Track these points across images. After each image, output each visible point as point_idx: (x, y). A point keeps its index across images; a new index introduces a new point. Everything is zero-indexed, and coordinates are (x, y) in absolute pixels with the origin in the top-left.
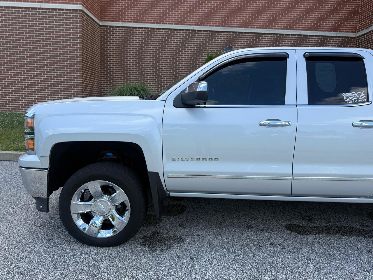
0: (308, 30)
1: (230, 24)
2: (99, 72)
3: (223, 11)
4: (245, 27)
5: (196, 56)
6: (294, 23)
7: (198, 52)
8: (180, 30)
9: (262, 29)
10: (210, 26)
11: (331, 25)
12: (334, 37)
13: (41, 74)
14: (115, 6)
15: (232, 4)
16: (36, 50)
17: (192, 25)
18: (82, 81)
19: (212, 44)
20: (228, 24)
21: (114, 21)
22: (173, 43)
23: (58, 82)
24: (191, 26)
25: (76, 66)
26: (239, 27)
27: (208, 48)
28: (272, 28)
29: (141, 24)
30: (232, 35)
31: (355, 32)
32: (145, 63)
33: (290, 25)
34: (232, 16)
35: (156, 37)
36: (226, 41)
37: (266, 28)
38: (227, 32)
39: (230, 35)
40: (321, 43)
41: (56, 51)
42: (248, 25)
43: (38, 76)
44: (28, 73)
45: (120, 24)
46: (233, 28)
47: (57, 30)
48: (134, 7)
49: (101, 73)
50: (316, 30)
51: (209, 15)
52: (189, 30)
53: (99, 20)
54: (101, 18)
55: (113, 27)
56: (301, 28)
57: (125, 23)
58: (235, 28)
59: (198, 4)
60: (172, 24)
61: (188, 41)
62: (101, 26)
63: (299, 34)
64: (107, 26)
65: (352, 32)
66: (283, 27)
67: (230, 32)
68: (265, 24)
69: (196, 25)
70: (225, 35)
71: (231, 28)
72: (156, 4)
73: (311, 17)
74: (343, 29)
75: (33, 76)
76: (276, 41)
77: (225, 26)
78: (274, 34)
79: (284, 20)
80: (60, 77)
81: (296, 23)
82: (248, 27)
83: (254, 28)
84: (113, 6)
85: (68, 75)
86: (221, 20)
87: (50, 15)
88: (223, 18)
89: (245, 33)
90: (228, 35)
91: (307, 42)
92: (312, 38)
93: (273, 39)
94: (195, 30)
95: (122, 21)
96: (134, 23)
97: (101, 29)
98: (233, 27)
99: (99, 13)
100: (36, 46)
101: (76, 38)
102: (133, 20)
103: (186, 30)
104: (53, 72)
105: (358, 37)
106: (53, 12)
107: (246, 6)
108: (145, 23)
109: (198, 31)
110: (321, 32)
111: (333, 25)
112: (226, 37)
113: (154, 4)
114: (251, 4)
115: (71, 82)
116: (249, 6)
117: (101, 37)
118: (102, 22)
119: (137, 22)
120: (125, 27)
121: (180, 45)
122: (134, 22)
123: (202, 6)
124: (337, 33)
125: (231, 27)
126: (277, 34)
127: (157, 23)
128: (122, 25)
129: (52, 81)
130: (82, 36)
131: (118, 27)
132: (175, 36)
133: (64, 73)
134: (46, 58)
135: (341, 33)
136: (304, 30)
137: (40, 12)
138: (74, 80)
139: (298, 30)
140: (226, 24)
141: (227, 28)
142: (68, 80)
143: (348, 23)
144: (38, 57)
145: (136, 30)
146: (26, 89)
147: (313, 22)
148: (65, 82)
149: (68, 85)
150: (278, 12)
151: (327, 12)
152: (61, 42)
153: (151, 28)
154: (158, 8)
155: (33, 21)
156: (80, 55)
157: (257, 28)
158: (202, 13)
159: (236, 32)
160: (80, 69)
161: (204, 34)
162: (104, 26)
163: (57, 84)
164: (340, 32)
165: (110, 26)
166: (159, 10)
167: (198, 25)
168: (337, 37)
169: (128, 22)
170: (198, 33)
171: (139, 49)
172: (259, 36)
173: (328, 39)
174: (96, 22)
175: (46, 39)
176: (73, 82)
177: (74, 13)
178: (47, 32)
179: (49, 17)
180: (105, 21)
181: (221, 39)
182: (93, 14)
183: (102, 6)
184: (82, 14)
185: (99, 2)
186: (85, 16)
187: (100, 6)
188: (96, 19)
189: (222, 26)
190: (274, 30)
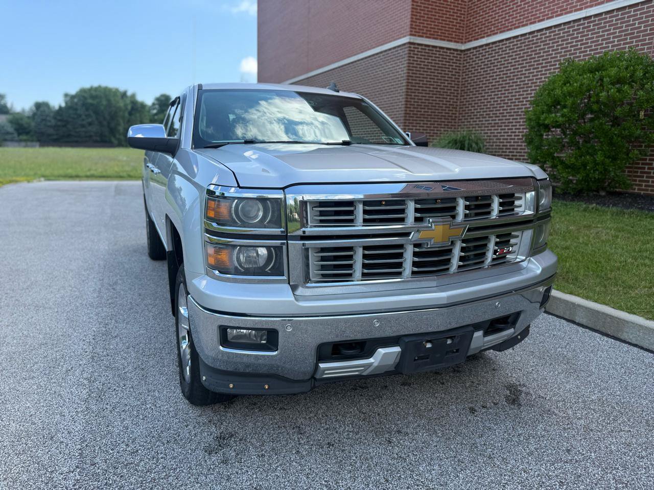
17: (586, 7)
19: (622, 36)
21: (477, 39)
22: (551, 52)
24: (582, 11)
29: (509, 32)
47: (390, 74)
49: (458, 120)
52: (579, 20)
54: (465, 39)
55: (475, 48)
57: (490, 38)
60: (553, 17)
61: (576, 42)
62: (464, 51)
64: (469, 49)
69: (591, 6)
70: (651, 6)
84: (479, 16)
87: (387, 57)
94: (590, 17)
95: (487, 36)
96: (501, 34)
97: (464, 55)
101: (402, 80)
102: (500, 29)
103: (574, 21)
108: (515, 28)
109: (596, 16)
117: (463, 67)
119: (504, 31)
120: (489, 44)
121: (561, 52)
127: (531, 23)
128: (486, 42)
130: (409, 76)
131: (483, 46)
145: (502, 45)
152: (392, 88)
153: (522, 35)
155: (376, 69)
156: (404, 101)
162: (467, 50)
167: (596, 5)
169: (494, 34)
170: (595, 21)
171: (503, 74)
174: (449, 49)
175: (382, 88)
177: (403, 49)
178: (384, 78)
179: (386, 60)
180: (468, 42)
181: (642, 18)
182: (441, 39)
183: (467, 21)
184: (410, 47)
185: (463, 16)
186: (418, 48)
187: (465, 23)
188: (452, 43)
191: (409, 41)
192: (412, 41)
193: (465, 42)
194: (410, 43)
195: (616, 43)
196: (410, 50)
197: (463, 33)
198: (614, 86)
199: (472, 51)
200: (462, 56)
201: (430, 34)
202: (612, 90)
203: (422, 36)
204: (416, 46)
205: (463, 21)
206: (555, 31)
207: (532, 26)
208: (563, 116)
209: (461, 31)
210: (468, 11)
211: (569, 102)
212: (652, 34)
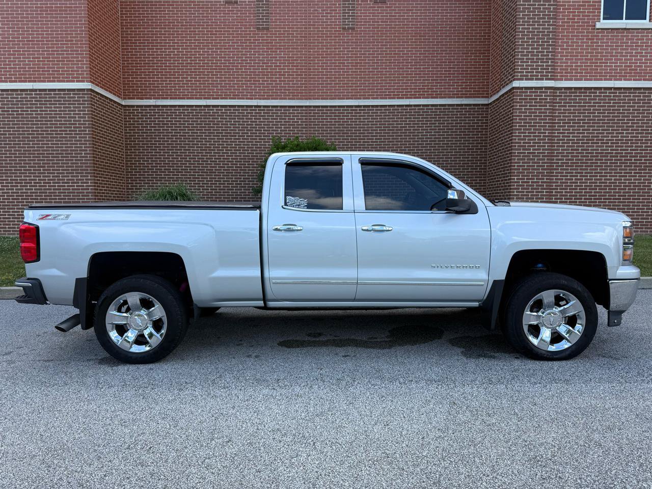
0: (420, 98)
1: (310, 96)
2: (123, 172)
3: (298, 78)
5: (264, 142)
6: (399, 89)
7: (266, 136)
8: (239, 106)
9: (355, 100)
10: (280, 99)
11: (453, 88)
12: (458, 105)
13: (36, 180)
14: (143, 78)
15: (309, 66)
16: (28, 147)
17: (255, 99)
18: (95, 186)
19: (286, 125)
20: (307, 96)
21: (142, 99)
22: (229, 126)
23: (60, 189)
24: (254, 101)
25: (85, 167)
26: (322, 99)
27: (281, 130)
28: (369, 98)
29: (181, 100)
30: (312, 110)
31: (488, 97)
32: (190, 156)
33: (395, 92)
34: (311, 84)
35: (204, 118)
36: (305, 119)
37: (360, 99)
38: (306, 107)
39: (310, 110)
40: (440, 115)
41: (56, 147)
42: (334, 95)
43: (31, 183)
44: (17, 180)
45: (152, 102)
46: (313, 101)
47: (56, 117)
48: (171, 78)
49: (126, 172)
50: (432, 98)
51: (278, 84)
52: (251, 106)
53: (121, 98)
54: (124, 95)
55: (141, 106)
56: (410, 95)
57: (159, 100)
58: (317, 101)
59: (262, 69)
60: (226, 99)
61: (251, 122)
62: (125, 106)
63: (408, 104)
64: (133, 106)
65: (483, 97)
66: (385, 95)
67: (310, 107)
68: (359, 92)
69: (260, 99)
70: (304, 110)
71: (311, 101)
72: (201, 72)
73: (423, 80)
74: (470, 94)
75: (25, 183)
76: (376, 116)
77: (302, 99)
78: (373, 106)
79: (384, 86)
80: (62, 183)
81: (402, 89)
82: (335, 99)
83: (344, 99)
84: (140, 78)
85: (74, 180)
86: (296, 90)
87: (46, 98)
88: (299, 87)
89: (331, 106)
90: (307, 110)
91: (421, 115)
92: (427, 109)
93: (372, 113)
94: (260, 106)
95: (154, 98)
96: (172, 100)
97: (124, 110)
98: (314, 99)
99: (121, 89)
100: (28, 141)
101: (84, 127)
102: (170, 95)
103: (247, 106)
104: (53, 177)
105: (491, 104)
106: (51, 94)
107: (330, 69)
108: (188, 98)
109: (265, 106)
110: (438, 100)
111: (455, 88)
113: (199, 72)
114: (337, 66)
115: (79, 189)
116: (334, 69)
117: (125, 121)
118: (125, 100)
119: (176, 98)
120: (159, 106)
121: (239, 127)
122: (171, 98)
123: (267, 72)
124: (461, 99)
125: (310, 99)
126: (377, 106)
127: (205, 98)
128: (154, 104)
129: (51, 189)
130: (93, 124)
131: (150, 106)
132: (231, 116)
133: (69, 176)
134: (42, 157)
135: (467, 99)
136: (415, 98)
137: (32, 94)
138: (83, 186)
139: (406, 98)
140: (304, 96)
141: (305, 101)
142: (74, 186)
143: (477, 85)
144: (30, 157)
145: (174, 110)
146: (14, 202)
147: (426, 86)
148: (70, 189)
149: (74, 193)
150: (376, 75)
151: (445, 71)
152: (62, 134)
153: (196, 106)
154: (205, 78)
155: (23, 108)
156: (90, 150)
157: (347, 99)
158: (268, 81)
159: (318, 107)
160: (90, 170)
161: (273, 110)
162: (129, 106)
163: (59, 193)
164: (466, 97)
165: (138, 106)
166: (206, 81)
167: (263, 99)
168: (462, 105)
169: (163, 98)
170: (264, 110)
171: (180, 136)
172: (351, 110)
173: (449, 109)
174: (115, 102)
175: (41, 131)
176: (82, 189)
177: (80, 94)
178: (43, 121)
179: (45, 101)
180: (129, 98)
181: (299, 116)
182: (109, 91)
183: (124, 78)
185: (120, 73)
186: (97, 97)
187: (122, 79)
189: (298, 99)
190: (372, 100)
191: (90, 87)
192: (93, 89)
194: (91, 90)
196: (92, 97)
199: (135, 108)
201: (103, 85)
203: (98, 85)
204: (95, 94)
205: (120, 77)
206: (230, 110)
207: (208, 101)
209: (120, 87)
210: (124, 69)
212: (307, 128)
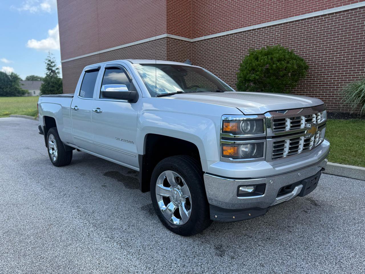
1: (287, 15)
4: (302, 14)
10: (268, 22)
17: (253, 25)
19: (270, 39)
20: (285, 16)
21: (199, 37)
26: (296, 15)
29: (215, 34)
30: (288, 25)
34: (289, 6)
35: (226, 43)
36: (283, 32)
37: (326, 9)
38: (284, 23)
39: (286, 26)
42: (305, 11)
46: (290, 18)
48: (212, 22)
51: (266, 12)
52: (250, 30)
53: (191, 38)
55: (198, 41)
57: (206, 36)
58: (292, 17)
59: (258, 4)
60: (237, 28)
61: (250, 40)
62: (193, 42)
64: (195, 42)
67: (287, 23)
68: (325, 4)
69: (255, 24)
70: (282, 26)
71: (287, 19)
77: (281, 19)
78: (336, 13)
82: (306, 13)
83: (312, 12)
84: (199, 25)
86: (278, 13)
88: (280, 10)
89: (302, 20)
90: (284, 26)
93: (335, 18)
94: (255, 29)
95: (204, 36)
102: (211, 32)
103: (248, 31)
108: (219, 32)
109: (258, 29)
112: (283, 28)
113: (224, 15)
117: (193, 51)
118: (193, 39)
119: (213, 34)
120: (206, 40)
121: (243, 45)
122: (211, 34)
123: (261, 5)
125: (287, 17)
126: (340, 12)
128: (204, 39)
131: (202, 40)
140: (283, 16)
141: (284, 19)
145: (213, 40)
153: (223, 36)
157: (315, 11)
159: (293, 22)
161: (263, 30)
167: (258, 24)
169: (208, 35)
170: (258, 31)
174: (186, 41)
179: (153, 46)
181: (279, 31)
182: (182, 36)
183: (193, 27)
184: (168, 40)
185: (190, 25)
186: (171, 40)
187: (192, 28)
188: (187, 38)
189: (279, 19)
190: (336, 8)
191: (166, 36)
192: (168, 36)
193: (193, 38)
194: (167, 37)
195: (268, 42)
196: (167, 41)
197: (191, 33)
198: (278, 62)
199: (197, 43)
200: (192, 45)
201: (176, 33)
202: (278, 64)
203: (173, 34)
204: (170, 39)
205: (191, 27)
206: (239, 35)
207: (228, 32)
208: (257, 75)
209: (190, 32)
210: (193, 22)
211: (260, 69)
212: (284, 39)
